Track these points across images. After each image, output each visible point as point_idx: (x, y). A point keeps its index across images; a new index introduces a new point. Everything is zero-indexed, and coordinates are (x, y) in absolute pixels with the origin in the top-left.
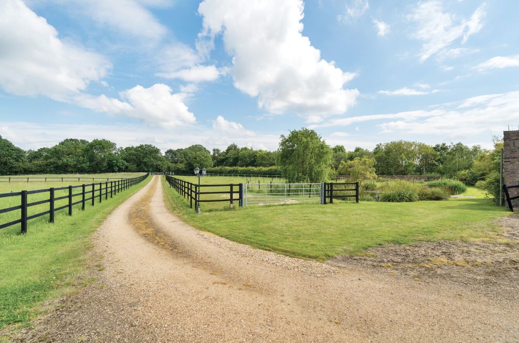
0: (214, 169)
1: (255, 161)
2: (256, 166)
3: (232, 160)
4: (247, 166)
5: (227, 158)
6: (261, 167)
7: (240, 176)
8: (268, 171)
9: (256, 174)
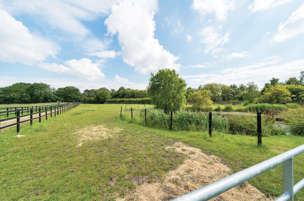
0: (111, 100)
1: (134, 95)
2: (135, 98)
3: (121, 95)
4: (129, 98)
5: (119, 94)
6: (137, 98)
7: (125, 103)
8: (141, 101)
9: (134, 102)
